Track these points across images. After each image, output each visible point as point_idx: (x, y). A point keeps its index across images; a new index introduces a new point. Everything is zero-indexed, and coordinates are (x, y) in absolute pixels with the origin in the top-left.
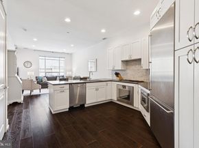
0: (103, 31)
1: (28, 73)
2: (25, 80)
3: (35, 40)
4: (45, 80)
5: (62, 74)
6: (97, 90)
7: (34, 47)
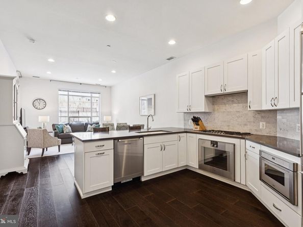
0: (172, 42)
1: (40, 119)
2: (34, 130)
3: (51, 60)
4: (68, 129)
5: (95, 120)
6: (163, 148)
7: (49, 74)
